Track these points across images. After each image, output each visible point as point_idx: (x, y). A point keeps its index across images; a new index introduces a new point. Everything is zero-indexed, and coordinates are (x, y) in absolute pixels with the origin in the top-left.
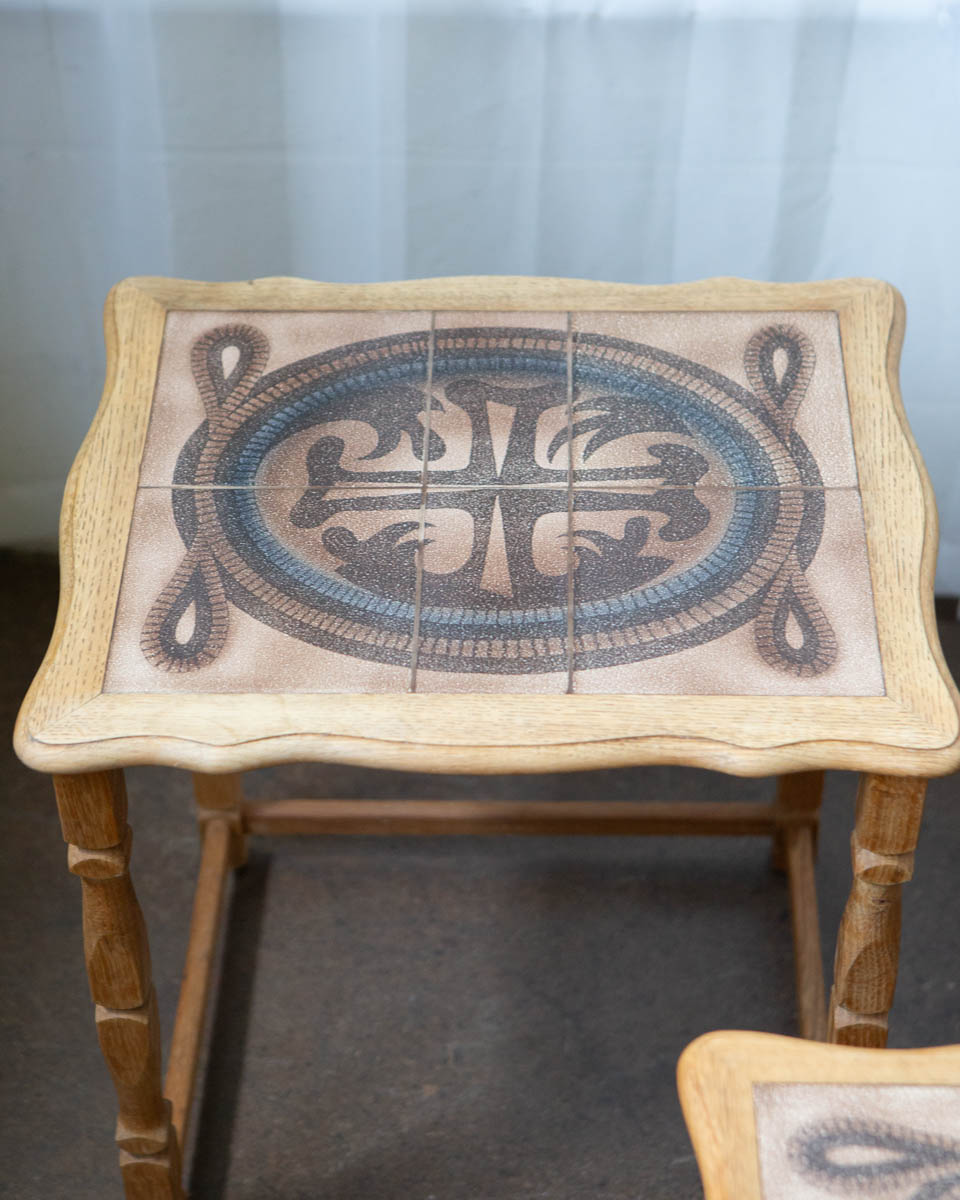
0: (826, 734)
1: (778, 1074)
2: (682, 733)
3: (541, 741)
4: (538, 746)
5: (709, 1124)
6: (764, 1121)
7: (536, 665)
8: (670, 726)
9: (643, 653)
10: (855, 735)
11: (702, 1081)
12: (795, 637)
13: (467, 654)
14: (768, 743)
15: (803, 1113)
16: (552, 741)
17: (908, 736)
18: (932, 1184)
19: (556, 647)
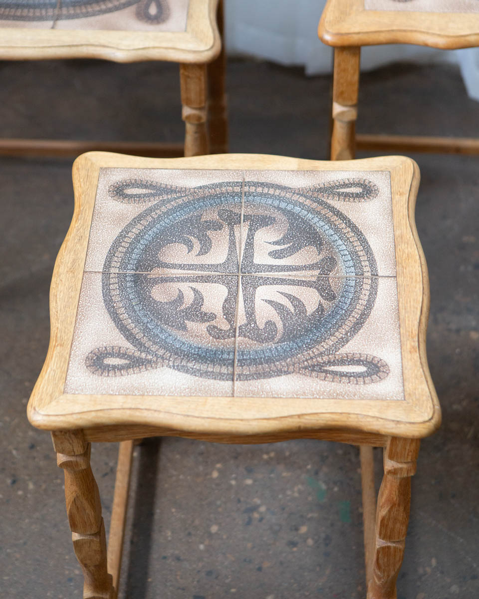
0: (157, 45)
1: (111, 165)
2: (97, 43)
3: (36, 46)
4: (35, 47)
5: (79, 181)
6: (101, 180)
7: (41, 18)
8: (92, 41)
9: (87, 15)
10: (170, 45)
11: (80, 166)
12: (153, 10)
13: (12, 14)
14: (132, 48)
15: (117, 178)
16: (41, 45)
17: (191, 46)
18: (164, 201)
19: (50, 12)
